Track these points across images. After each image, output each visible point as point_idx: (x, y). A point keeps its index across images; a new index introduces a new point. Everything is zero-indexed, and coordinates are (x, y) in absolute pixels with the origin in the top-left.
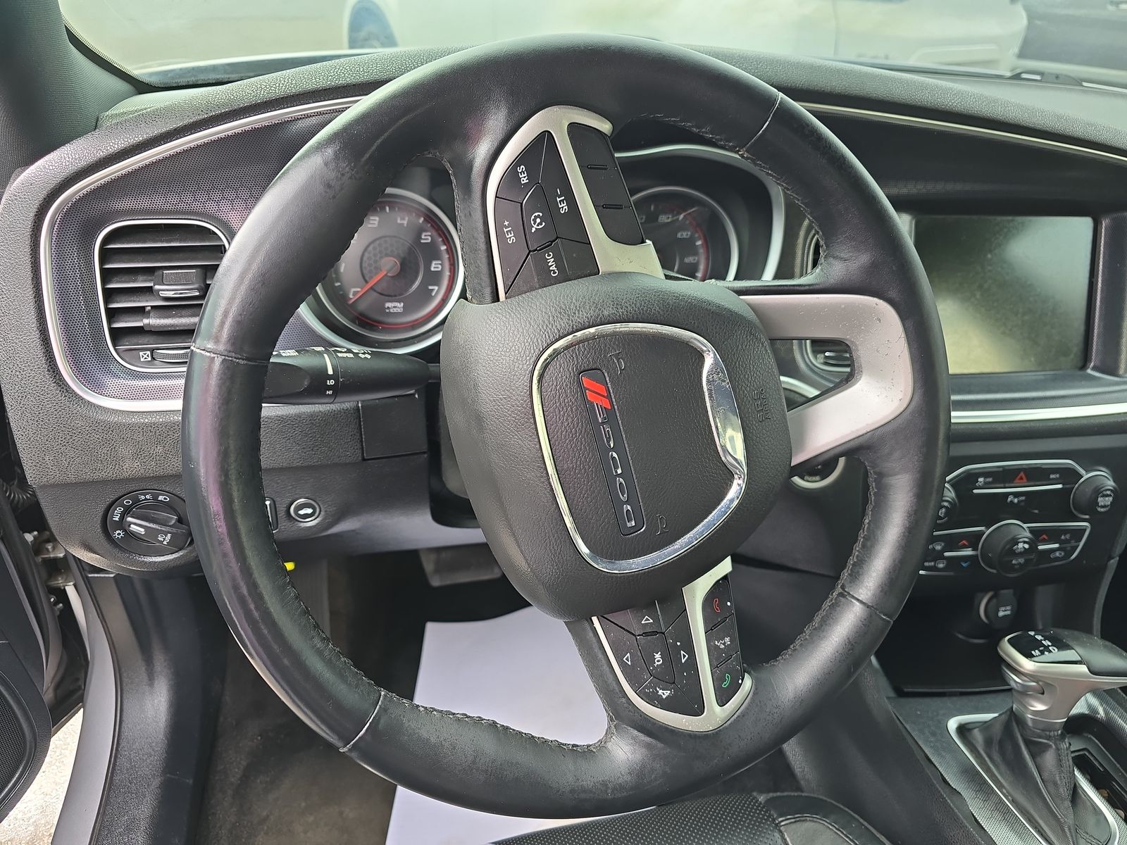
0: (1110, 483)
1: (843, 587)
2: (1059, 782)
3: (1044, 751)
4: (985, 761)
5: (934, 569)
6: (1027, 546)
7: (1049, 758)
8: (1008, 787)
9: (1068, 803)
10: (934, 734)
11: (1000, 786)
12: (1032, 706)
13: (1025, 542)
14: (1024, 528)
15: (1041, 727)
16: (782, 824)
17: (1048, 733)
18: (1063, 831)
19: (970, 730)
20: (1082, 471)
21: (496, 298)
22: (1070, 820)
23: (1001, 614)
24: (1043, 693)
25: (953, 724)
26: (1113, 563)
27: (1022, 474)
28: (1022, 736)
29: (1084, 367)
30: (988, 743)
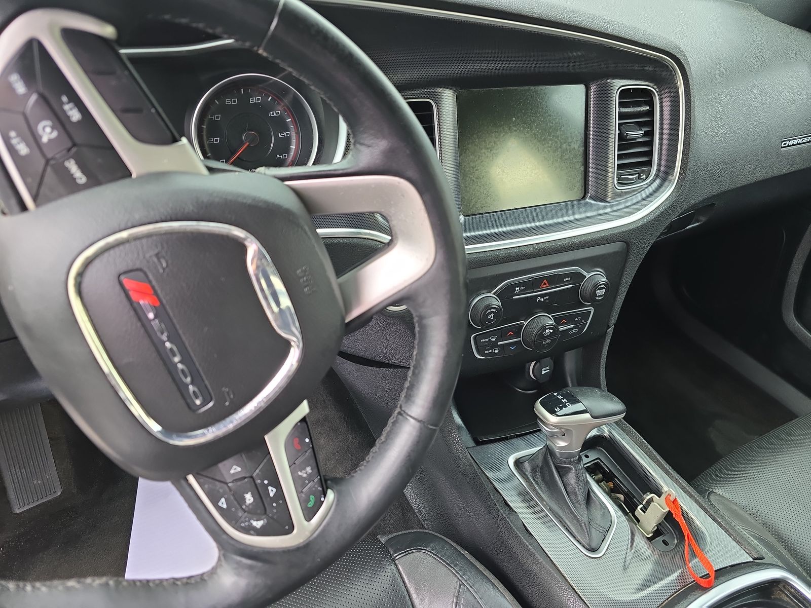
0: (603, 280)
1: (401, 407)
2: (578, 493)
3: (568, 473)
4: (532, 483)
5: (492, 354)
6: (551, 331)
7: (571, 477)
8: (547, 501)
9: (584, 506)
10: (499, 470)
11: (542, 500)
12: (558, 444)
13: (550, 329)
14: (550, 318)
15: (565, 456)
16: (397, 558)
17: (570, 459)
18: (581, 526)
19: (522, 463)
20: (585, 273)
21: (24, 208)
22: (585, 519)
23: (543, 373)
24: (564, 435)
25: (511, 461)
26: (611, 330)
27: (545, 281)
28: (554, 463)
29: (584, 197)
30: (534, 470)
